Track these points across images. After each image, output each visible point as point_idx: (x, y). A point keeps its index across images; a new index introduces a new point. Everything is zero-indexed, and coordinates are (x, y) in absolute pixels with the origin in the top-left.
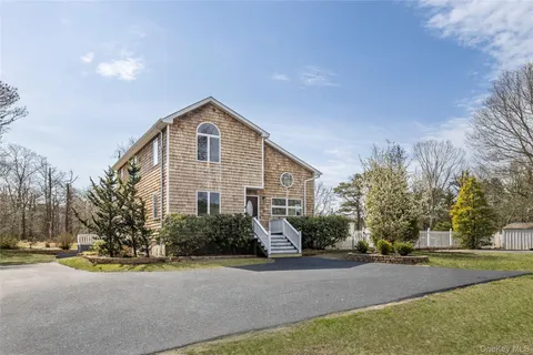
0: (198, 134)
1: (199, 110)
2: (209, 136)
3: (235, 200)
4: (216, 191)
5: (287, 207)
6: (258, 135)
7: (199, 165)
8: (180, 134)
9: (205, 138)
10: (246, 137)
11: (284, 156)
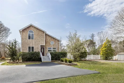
0: (28, 33)
1: (28, 27)
2: (31, 33)
3: (38, 48)
4: (33, 46)
5: (52, 50)
6: (43, 32)
7: (29, 40)
8: (24, 33)
9: (30, 34)
10: (40, 33)
11: (51, 37)
